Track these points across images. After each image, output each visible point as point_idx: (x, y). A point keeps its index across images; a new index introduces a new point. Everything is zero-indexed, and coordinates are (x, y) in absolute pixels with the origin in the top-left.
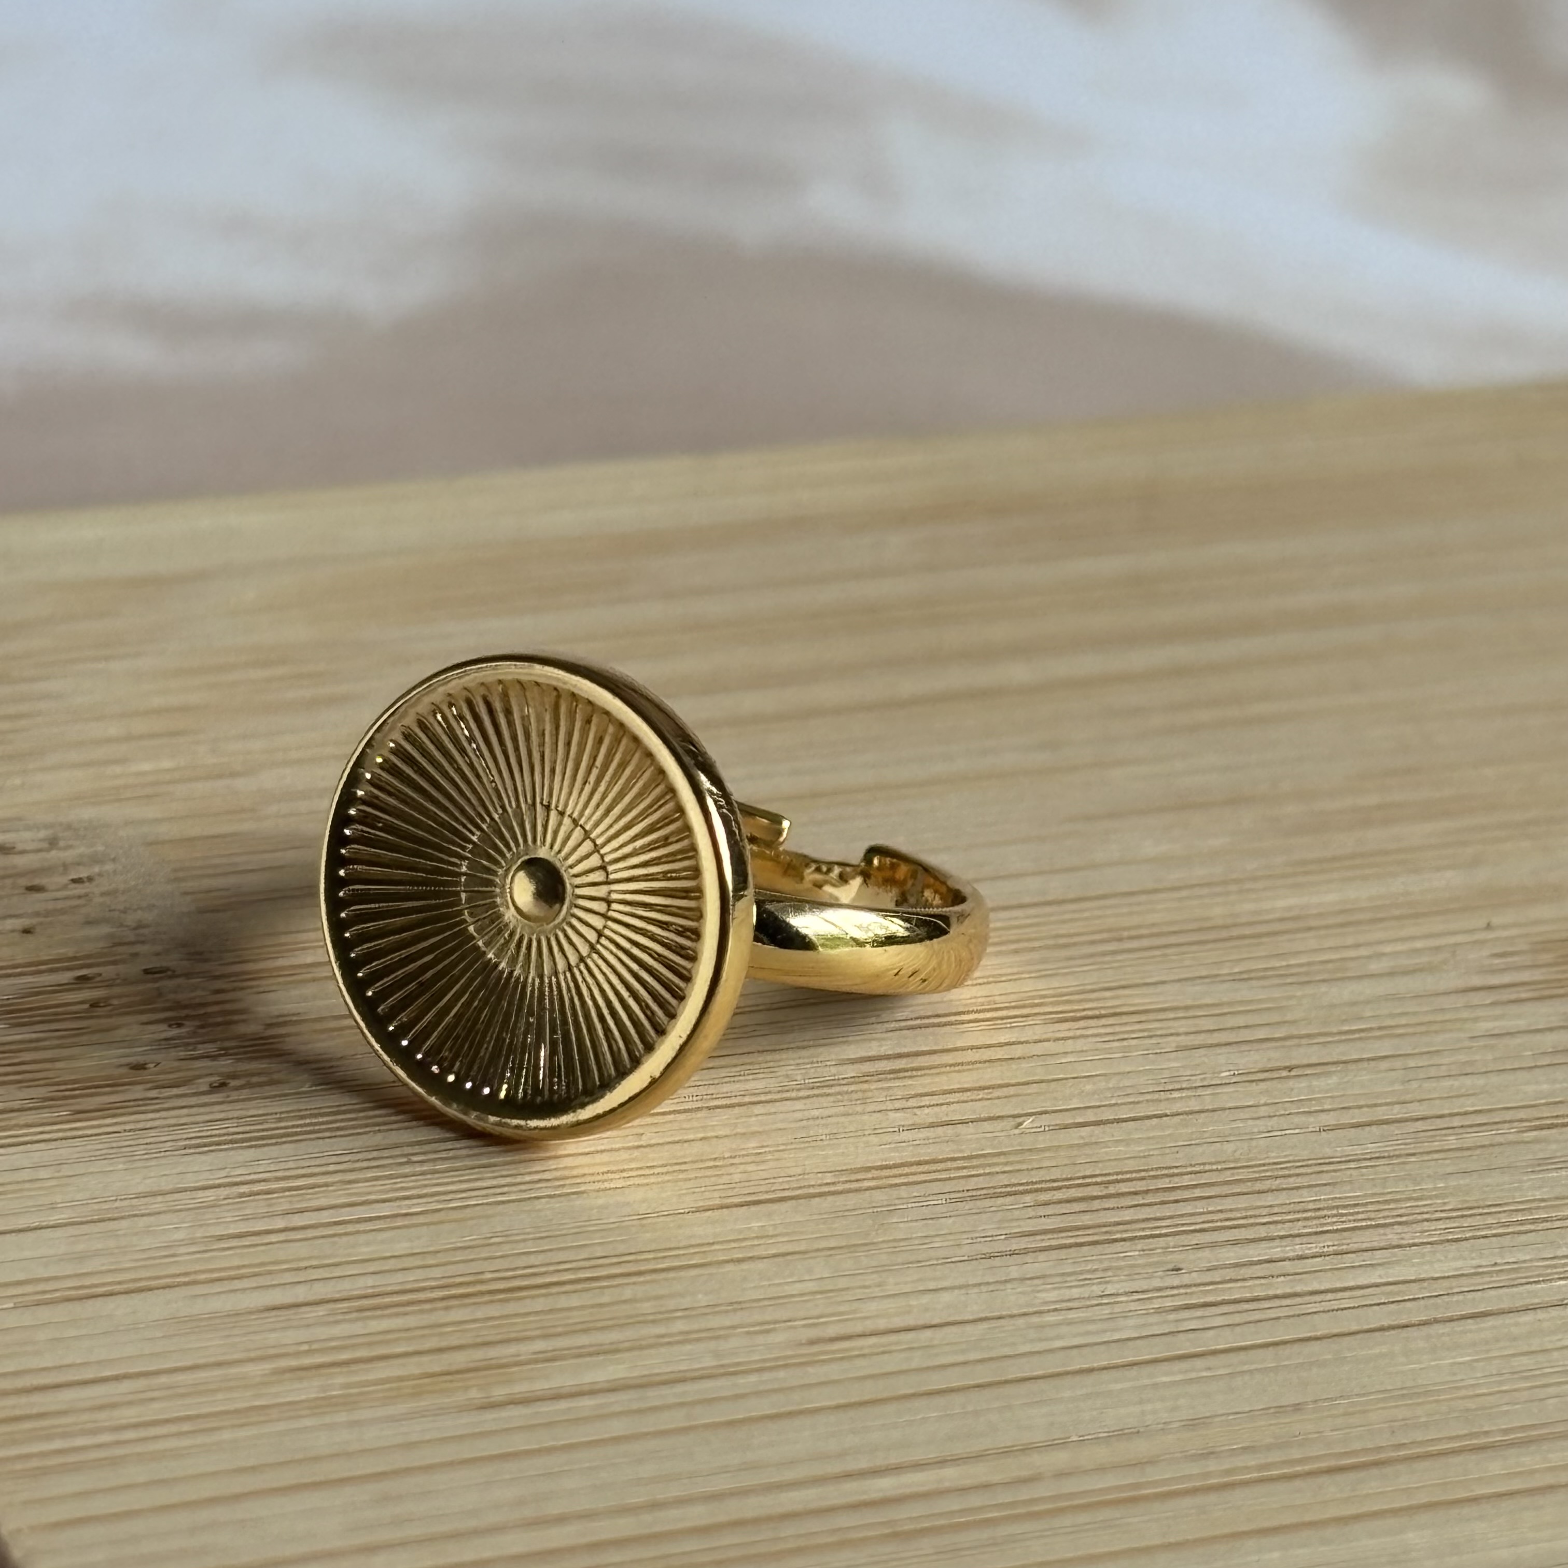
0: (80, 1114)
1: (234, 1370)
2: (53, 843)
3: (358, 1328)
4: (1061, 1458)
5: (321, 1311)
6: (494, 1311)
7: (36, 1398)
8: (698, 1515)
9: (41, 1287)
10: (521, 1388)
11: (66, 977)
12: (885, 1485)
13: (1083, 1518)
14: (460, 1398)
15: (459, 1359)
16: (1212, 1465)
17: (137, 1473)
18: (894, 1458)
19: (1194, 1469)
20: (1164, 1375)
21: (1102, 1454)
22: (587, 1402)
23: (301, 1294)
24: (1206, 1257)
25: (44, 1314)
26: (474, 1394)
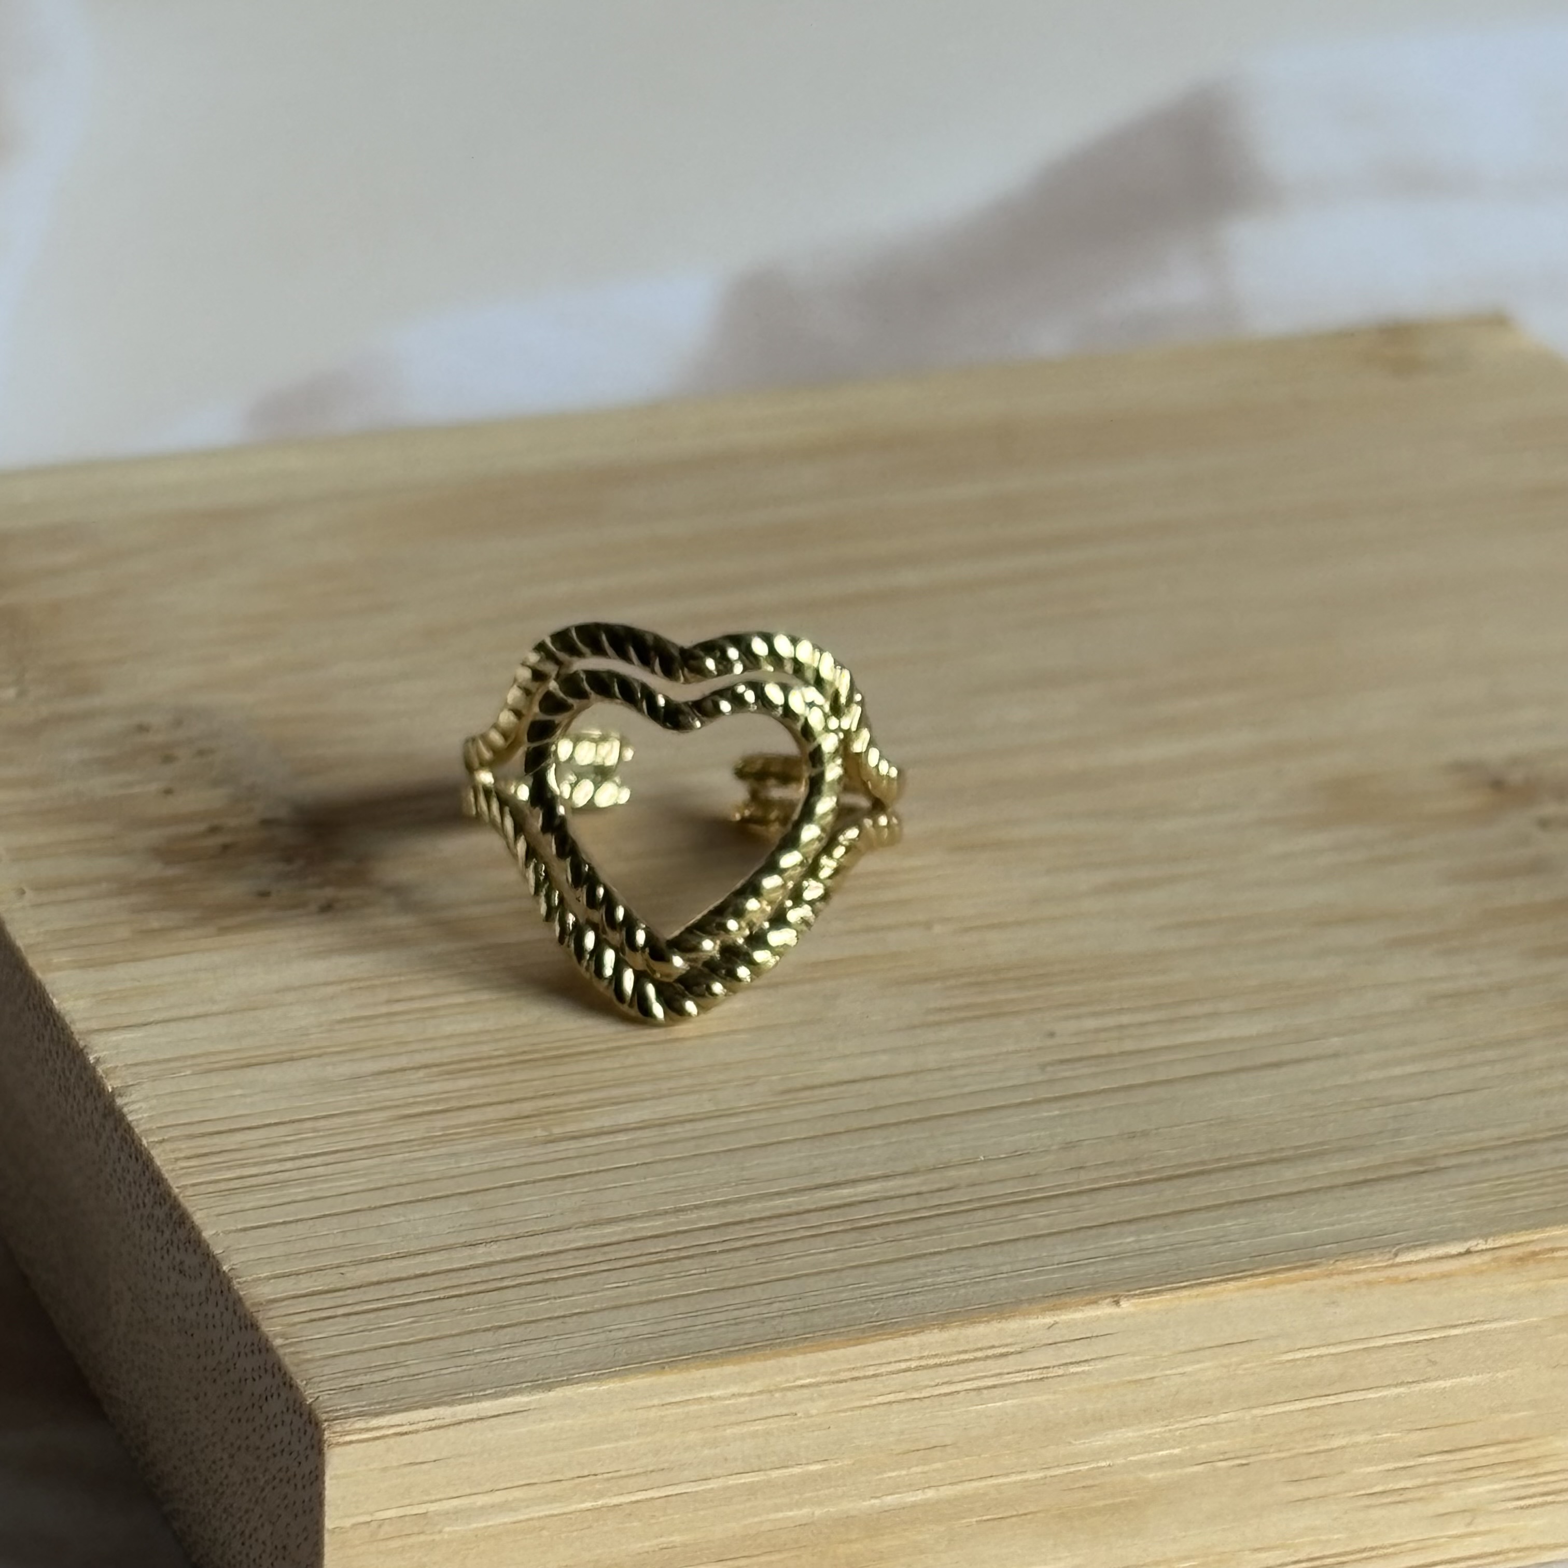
0: (223, 930)
1: (361, 1117)
2: (178, 723)
3: (449, 1086)
4: (972, 1172)
5: (421, 1073)
6: (547, 1072)
7: (216, 1139)
8: (712, 1216)
9: (213, 1059)
10: (571, 1128)
11: (202, 827)
12: (846, 1193)
13: (989, 1214)
14: (528, 1135)
15: (527, 1107)
16: (1083, 1176)
17: (298, 1192)
18: (852, 1174)
19: (1070, 1179)
20: (1047, 1112)
21: (1001, 1168)
22: (622, 1137)
23: (403, 1061)
24: (1073, 1025)
25: (215, 1079)
26: (539, 1133)
